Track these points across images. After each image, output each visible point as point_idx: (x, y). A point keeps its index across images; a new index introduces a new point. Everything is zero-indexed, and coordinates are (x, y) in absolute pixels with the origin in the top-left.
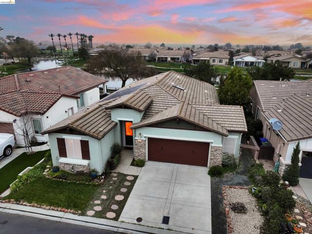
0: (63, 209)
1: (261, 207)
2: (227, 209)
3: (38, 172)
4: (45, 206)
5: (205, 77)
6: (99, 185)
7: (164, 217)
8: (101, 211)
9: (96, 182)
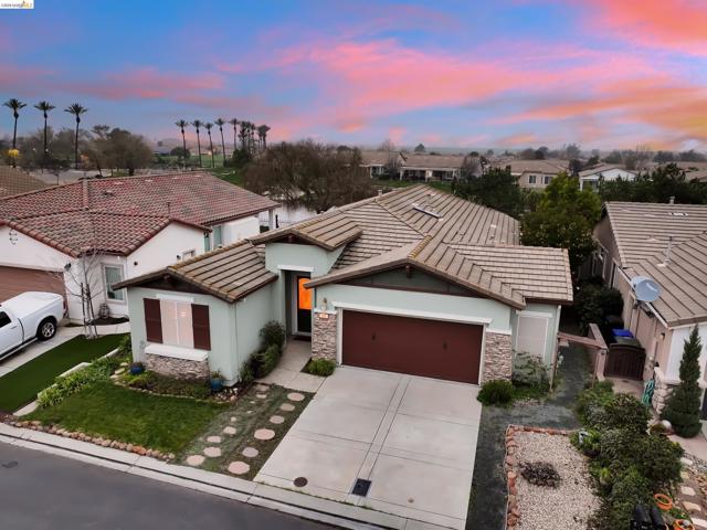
0: (138, 448)
1: (597, 477)
2: (511, 475)
3: (100, 373)
4: (101, 439)
5: (499, 201)
6: (225, 407)
7: (359, 481)
8: (218, 458)
9: (219, 398)
